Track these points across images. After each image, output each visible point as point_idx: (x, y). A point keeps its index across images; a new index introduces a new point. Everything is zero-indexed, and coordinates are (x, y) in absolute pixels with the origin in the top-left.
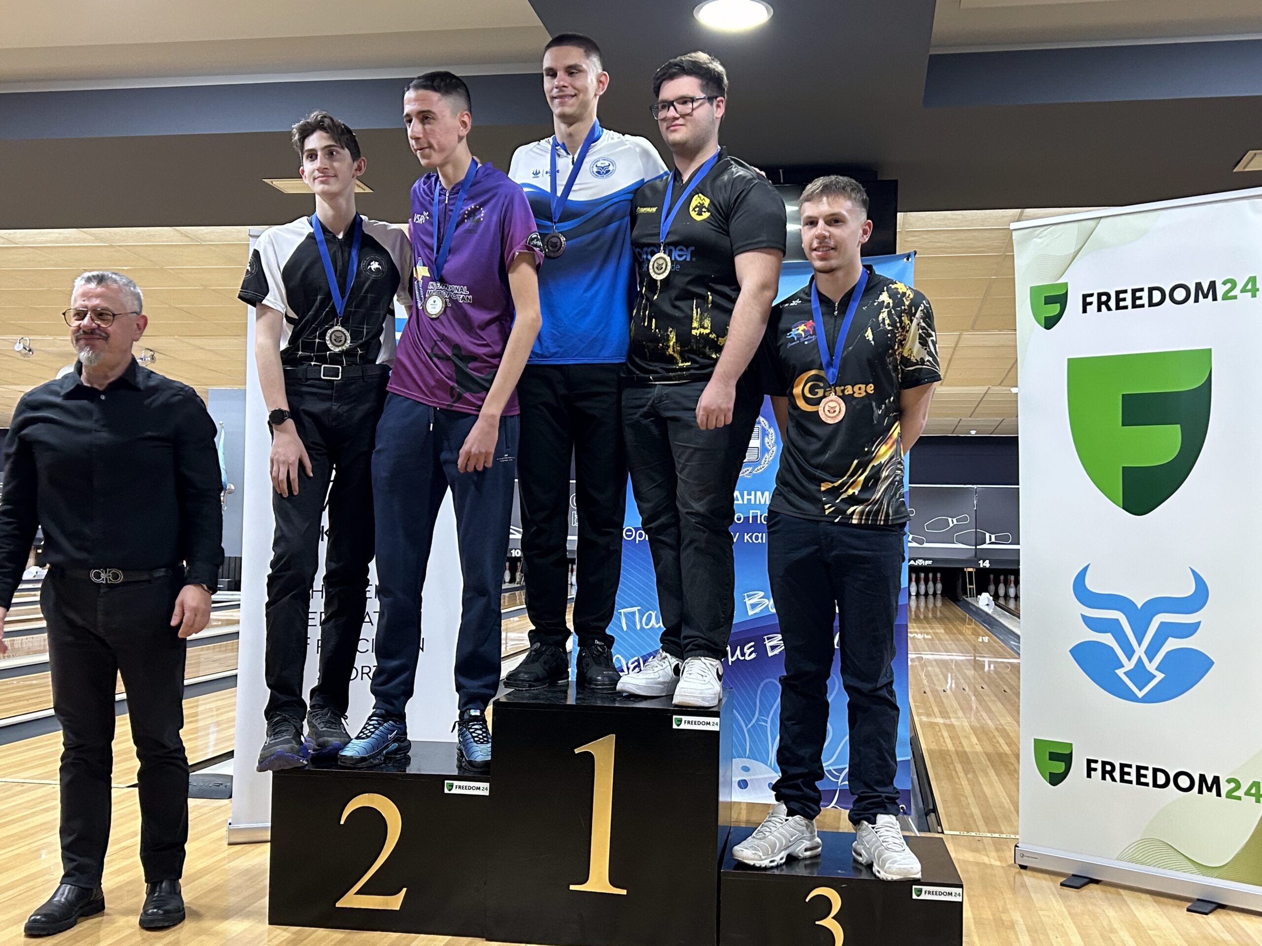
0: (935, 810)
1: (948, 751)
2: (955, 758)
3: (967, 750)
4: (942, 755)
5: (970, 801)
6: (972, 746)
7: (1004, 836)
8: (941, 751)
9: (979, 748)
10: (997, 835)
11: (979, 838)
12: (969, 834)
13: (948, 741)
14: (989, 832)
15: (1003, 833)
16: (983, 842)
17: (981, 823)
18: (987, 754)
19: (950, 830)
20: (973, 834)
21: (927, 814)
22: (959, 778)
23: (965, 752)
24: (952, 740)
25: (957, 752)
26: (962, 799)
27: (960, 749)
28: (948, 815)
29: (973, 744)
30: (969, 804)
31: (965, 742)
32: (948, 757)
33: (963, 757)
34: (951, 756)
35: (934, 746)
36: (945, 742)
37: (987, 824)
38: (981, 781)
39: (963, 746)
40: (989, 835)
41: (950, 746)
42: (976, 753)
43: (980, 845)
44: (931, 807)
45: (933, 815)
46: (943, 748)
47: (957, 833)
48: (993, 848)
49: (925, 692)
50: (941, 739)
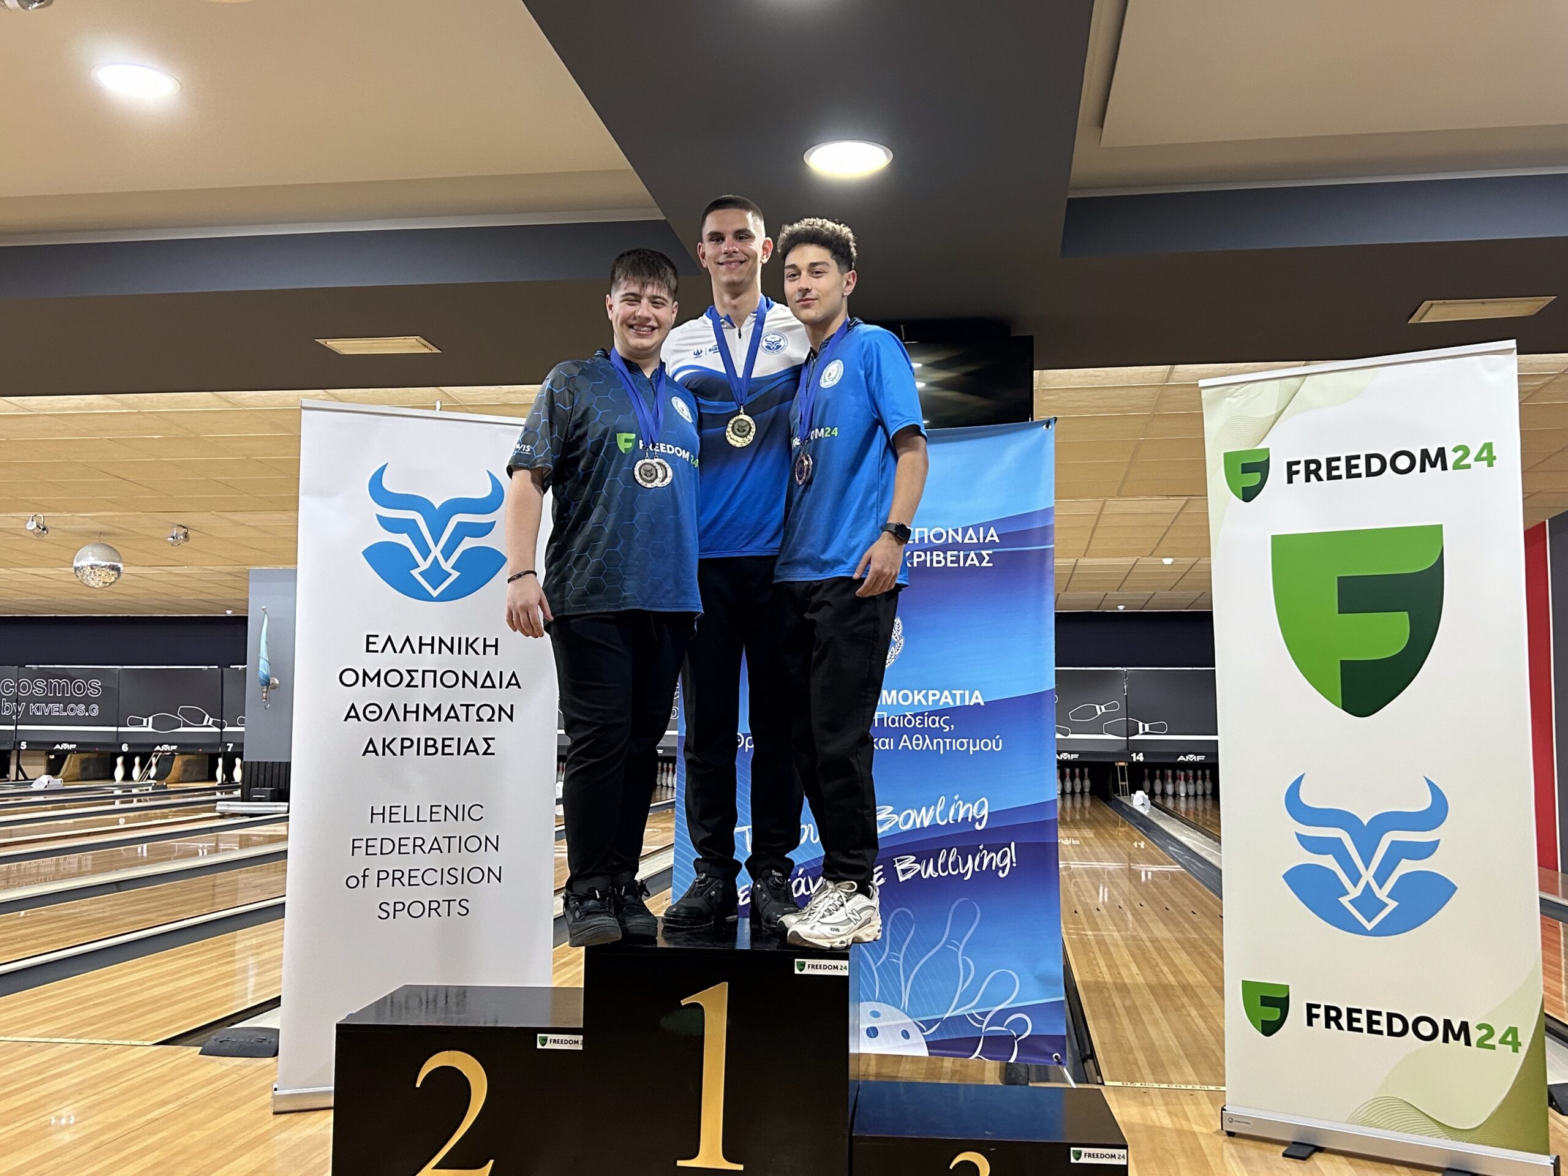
0: (1093, 1056)
1: (1106, 983)
2: (1113, 990)
3: (1127, 981)
4: (1098, 988)
5: (1133, 1044)
7: (1174, 1086)
8: (1097, 983)
9: (1141, 980)
10: (1165, 1086)
11: (1145, 1090)
12: (1133, 1085)
13: (1105, 970)
14: (1156, 1082)
15: (1172, 1083)
16: (1149, 1095)
17: (1146, 1071)
18: (1150, 986)
19: (1112, 1080)
20: (1138, 1085)
21: (1084, 1061)
22: (1118, 1016)
23: (1125, 984)
24: (1109, 970)
25: (1115, 983)
26: (1124, 1042)
27: (1119, 980)
28: (1108, 1063)
29: (1133, 975)
30: (1131, 1048)
31: (1124, 973)
32: (1105, 990)
33: (1123, 990)
34: (1108, 989)
35: (1089, 978)
36: (1101, 972)
37: (1153, 1073)
38: (1145, 1019)
39: (1122, 977)
40: (1156, 1086)
41: (1108, 978)
42: (1138, 984)
43: (1147, 1099)
44: (1088, 1052)
45: (1090, 1061)
46: (1100, 980)
47: (1120, 1084)
48: (1161, 1102)
49: (1076, 911)
50: (1096, 968)
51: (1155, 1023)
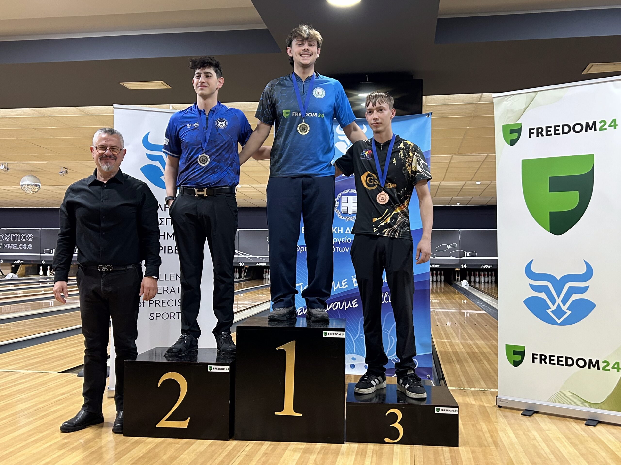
0: (443, 378)
1: (449, 351)
2: (452, 355)
3: (458, 351)
4: (446, 353)
5: (460, 374)
6: (460, 349)
7: (477, 389)
8: (445, 352)
9: (463, 350)
10: (473, 389)
11: (465, 391)
12: (460, 389)
13: (449, 346)
14: (469, 388)
15: (476, 388)
16: (466, 392)
17: (465, 383)
18: (468, 353)
19: (451, 387)
20: (462, 389)
21: (439, 380)
22: (454, 363)
23: (457, 352)
24: (451, 347)
25: (453, 352)
26: (456, 373)
27: (455, 350)
28: (450, 381)
29: (461, 349)
30: (459, 375)
31: (457, 347)
32: (449, 354)
33: (456, 354)
34: (450, 354)
35: (442, 350)
36: (447, 348)
37: (468, 384)
38: (465, 364)
40: (469, 389)
41: (450, 350)
42: (462, 352)
43: (465, 393)
44: (442, 377)
45: (442, 380)
46: (447, 350)
47: (454, 388)
48: (471, 395)
49: (437, 325)
50: (445, 346)
51: (470, 366)
